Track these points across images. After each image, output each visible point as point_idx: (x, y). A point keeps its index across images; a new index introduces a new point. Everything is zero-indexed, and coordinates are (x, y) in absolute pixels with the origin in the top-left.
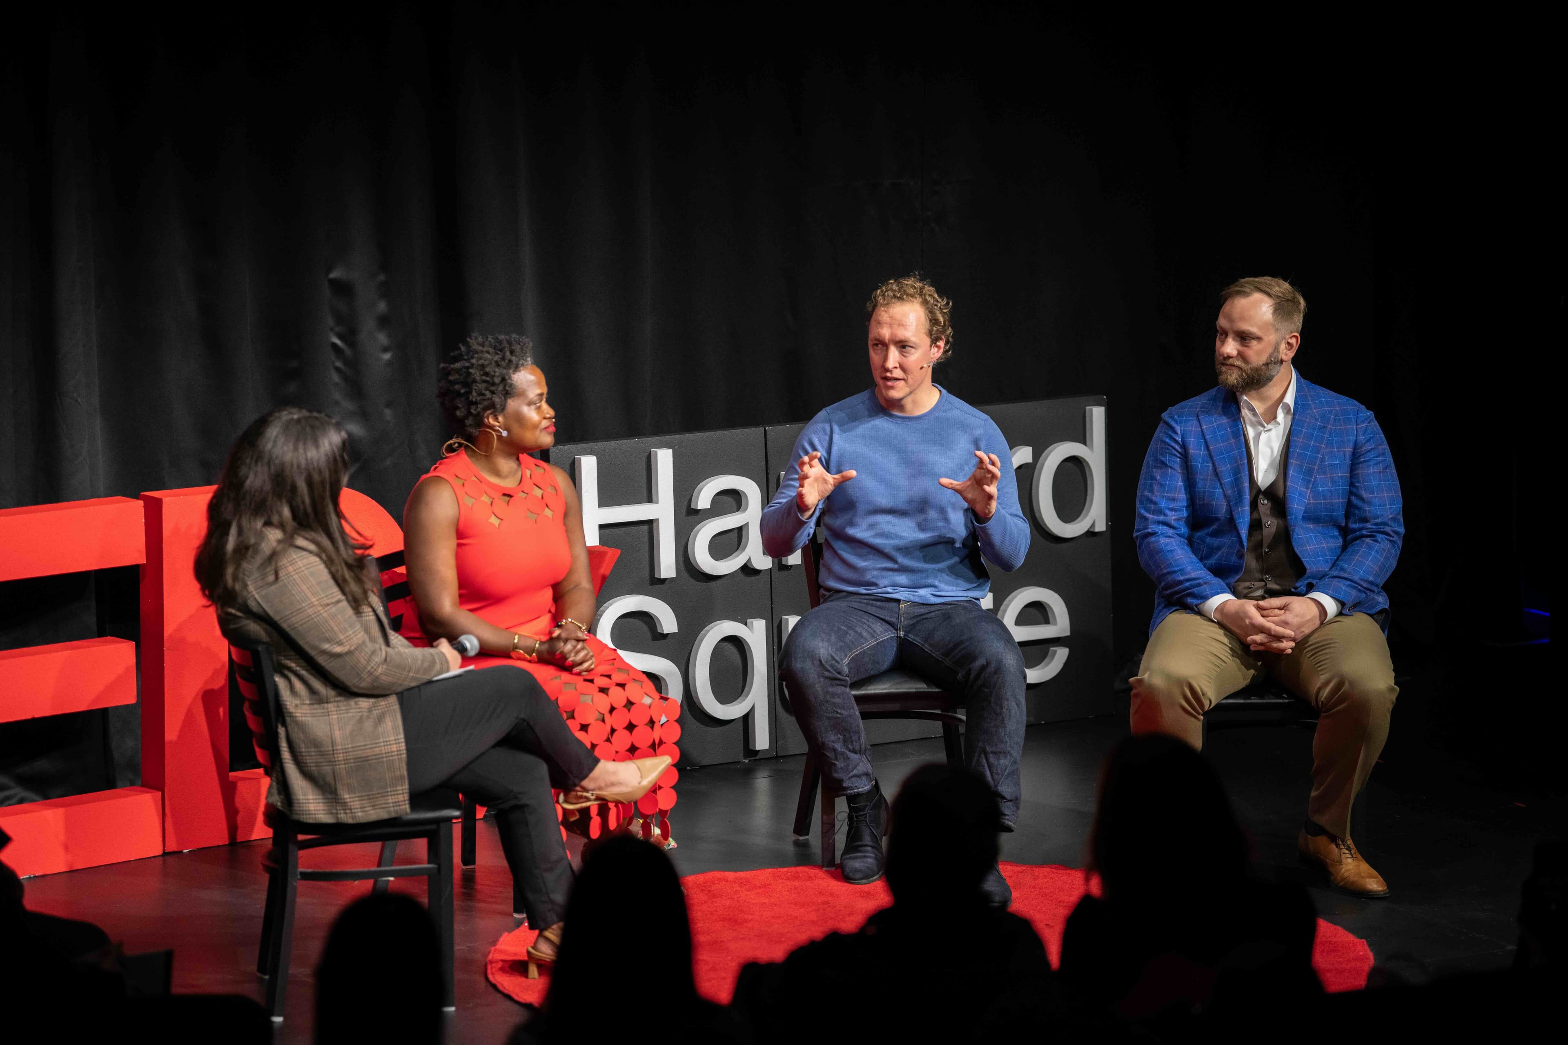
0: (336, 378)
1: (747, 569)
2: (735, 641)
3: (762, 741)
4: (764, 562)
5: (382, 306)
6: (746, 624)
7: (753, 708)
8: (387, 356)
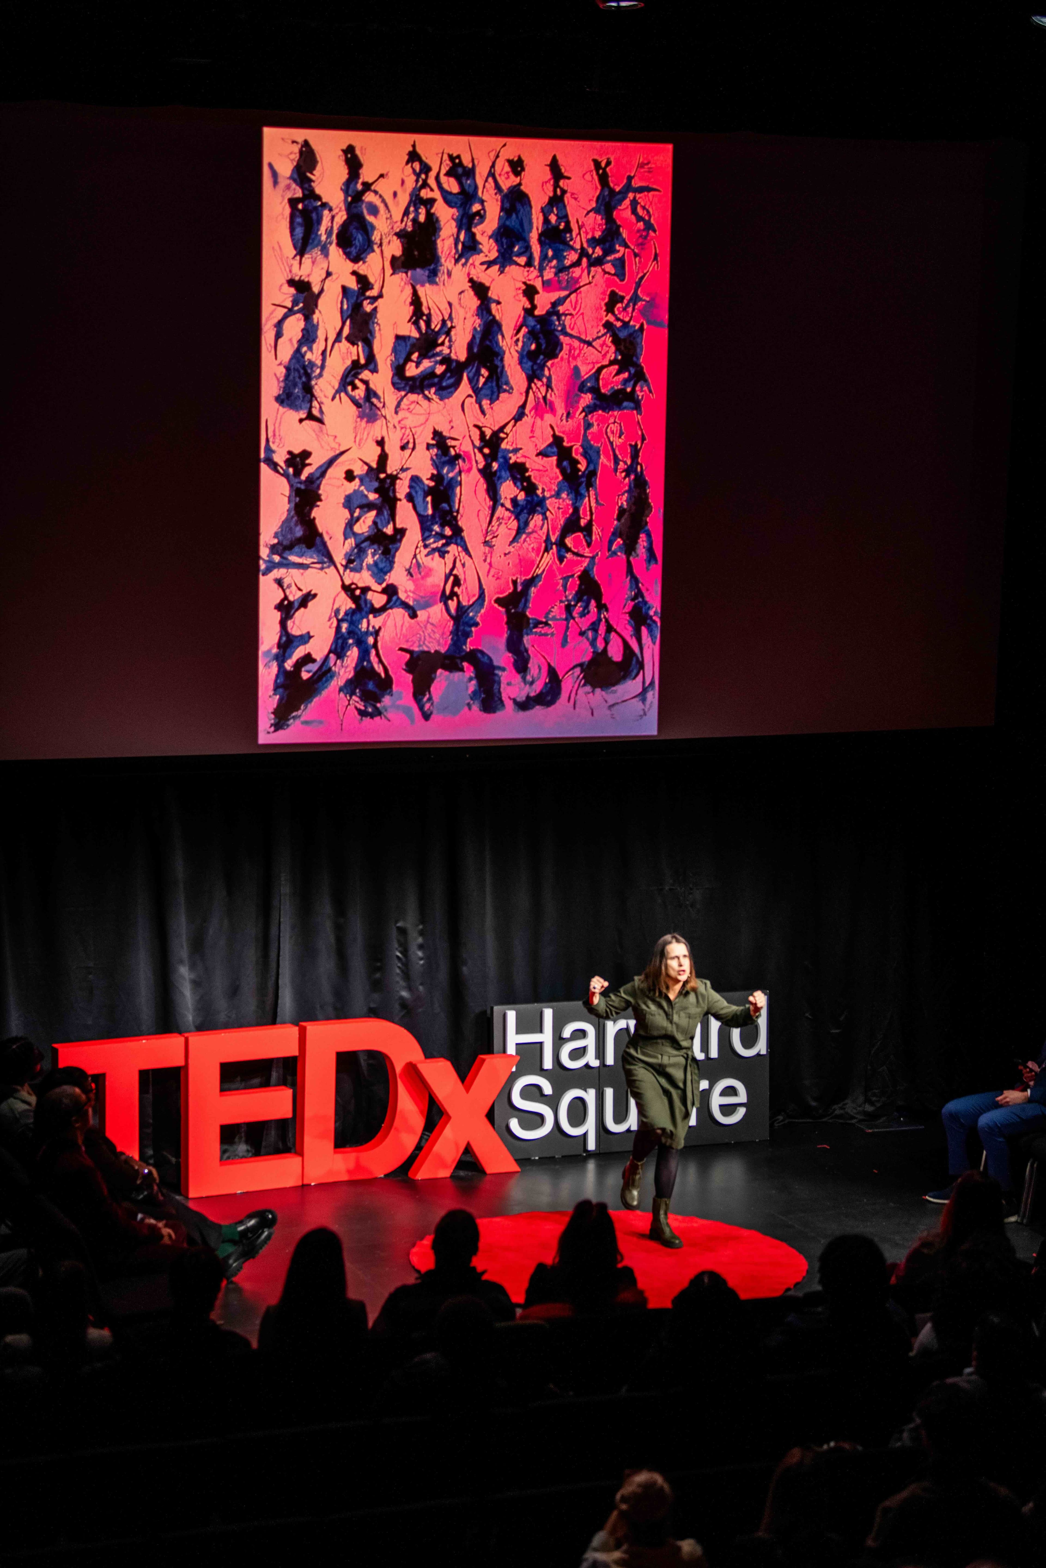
0: (398, 971)
1: (587, 1066)
2: (581, 1100)
3: (591, 1145)
4: (595, 1063)
5: (420, 940)
6: (586, 1091)
7: (587, 1131)
8: (422, 962)
